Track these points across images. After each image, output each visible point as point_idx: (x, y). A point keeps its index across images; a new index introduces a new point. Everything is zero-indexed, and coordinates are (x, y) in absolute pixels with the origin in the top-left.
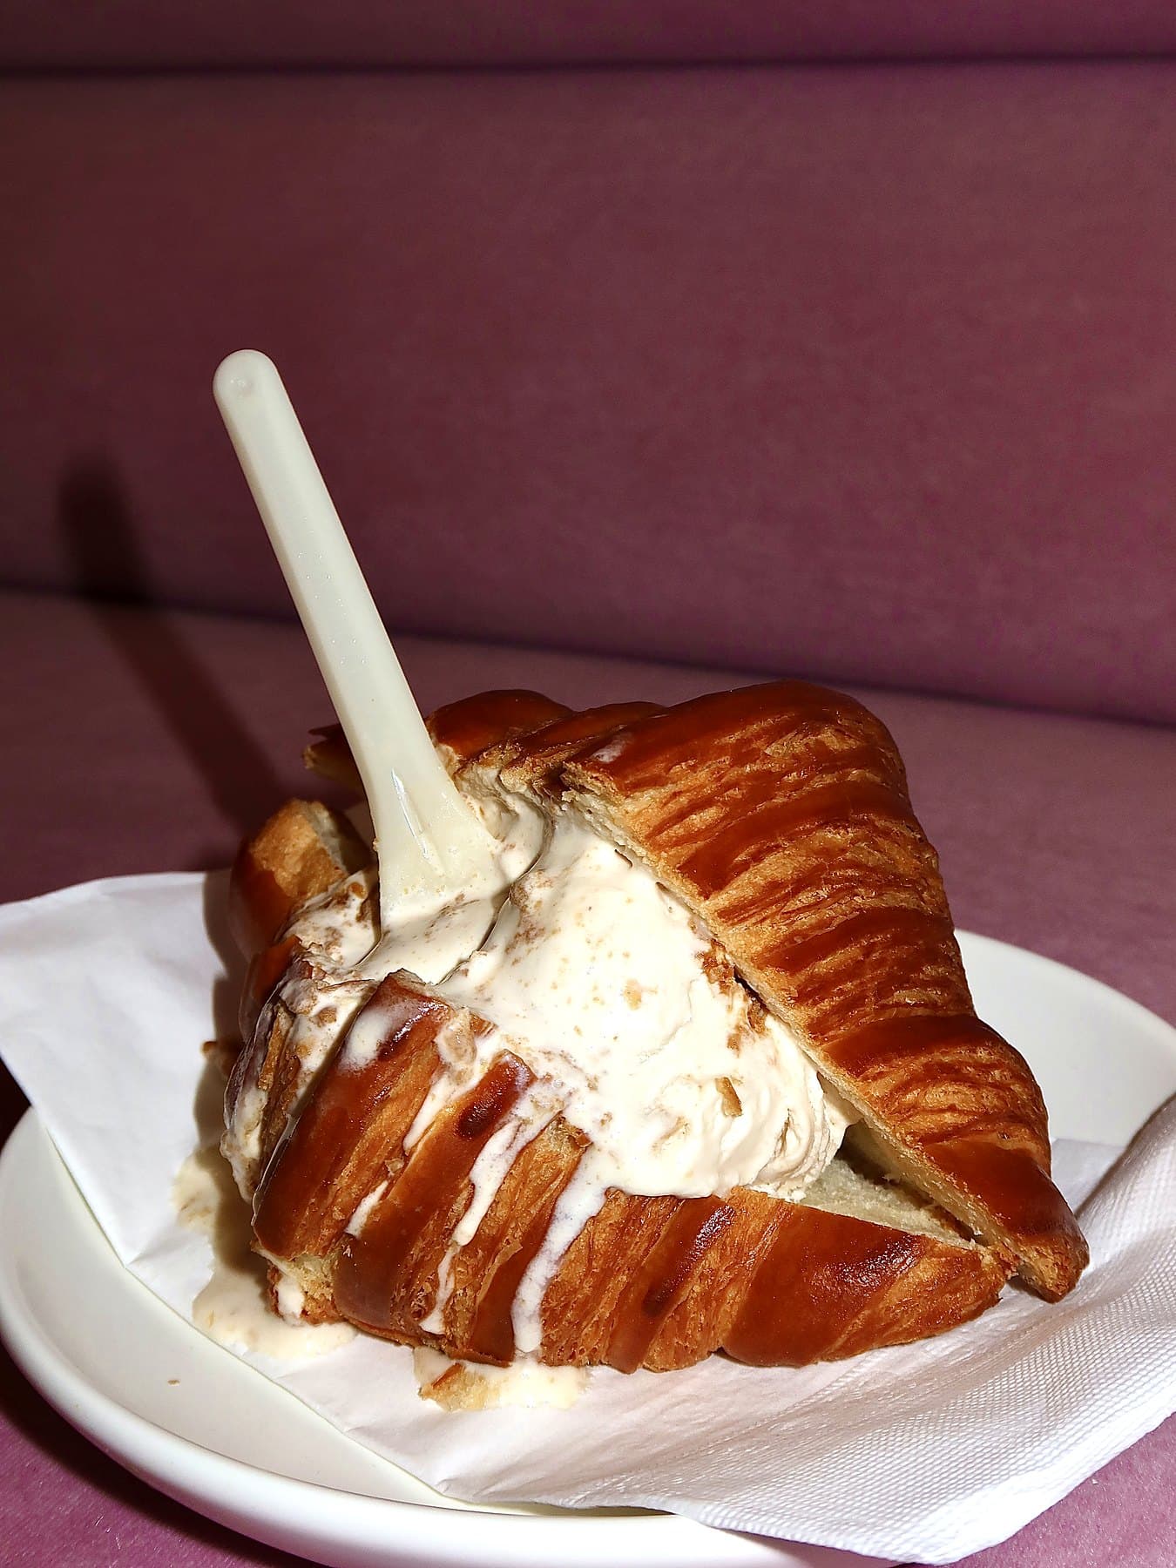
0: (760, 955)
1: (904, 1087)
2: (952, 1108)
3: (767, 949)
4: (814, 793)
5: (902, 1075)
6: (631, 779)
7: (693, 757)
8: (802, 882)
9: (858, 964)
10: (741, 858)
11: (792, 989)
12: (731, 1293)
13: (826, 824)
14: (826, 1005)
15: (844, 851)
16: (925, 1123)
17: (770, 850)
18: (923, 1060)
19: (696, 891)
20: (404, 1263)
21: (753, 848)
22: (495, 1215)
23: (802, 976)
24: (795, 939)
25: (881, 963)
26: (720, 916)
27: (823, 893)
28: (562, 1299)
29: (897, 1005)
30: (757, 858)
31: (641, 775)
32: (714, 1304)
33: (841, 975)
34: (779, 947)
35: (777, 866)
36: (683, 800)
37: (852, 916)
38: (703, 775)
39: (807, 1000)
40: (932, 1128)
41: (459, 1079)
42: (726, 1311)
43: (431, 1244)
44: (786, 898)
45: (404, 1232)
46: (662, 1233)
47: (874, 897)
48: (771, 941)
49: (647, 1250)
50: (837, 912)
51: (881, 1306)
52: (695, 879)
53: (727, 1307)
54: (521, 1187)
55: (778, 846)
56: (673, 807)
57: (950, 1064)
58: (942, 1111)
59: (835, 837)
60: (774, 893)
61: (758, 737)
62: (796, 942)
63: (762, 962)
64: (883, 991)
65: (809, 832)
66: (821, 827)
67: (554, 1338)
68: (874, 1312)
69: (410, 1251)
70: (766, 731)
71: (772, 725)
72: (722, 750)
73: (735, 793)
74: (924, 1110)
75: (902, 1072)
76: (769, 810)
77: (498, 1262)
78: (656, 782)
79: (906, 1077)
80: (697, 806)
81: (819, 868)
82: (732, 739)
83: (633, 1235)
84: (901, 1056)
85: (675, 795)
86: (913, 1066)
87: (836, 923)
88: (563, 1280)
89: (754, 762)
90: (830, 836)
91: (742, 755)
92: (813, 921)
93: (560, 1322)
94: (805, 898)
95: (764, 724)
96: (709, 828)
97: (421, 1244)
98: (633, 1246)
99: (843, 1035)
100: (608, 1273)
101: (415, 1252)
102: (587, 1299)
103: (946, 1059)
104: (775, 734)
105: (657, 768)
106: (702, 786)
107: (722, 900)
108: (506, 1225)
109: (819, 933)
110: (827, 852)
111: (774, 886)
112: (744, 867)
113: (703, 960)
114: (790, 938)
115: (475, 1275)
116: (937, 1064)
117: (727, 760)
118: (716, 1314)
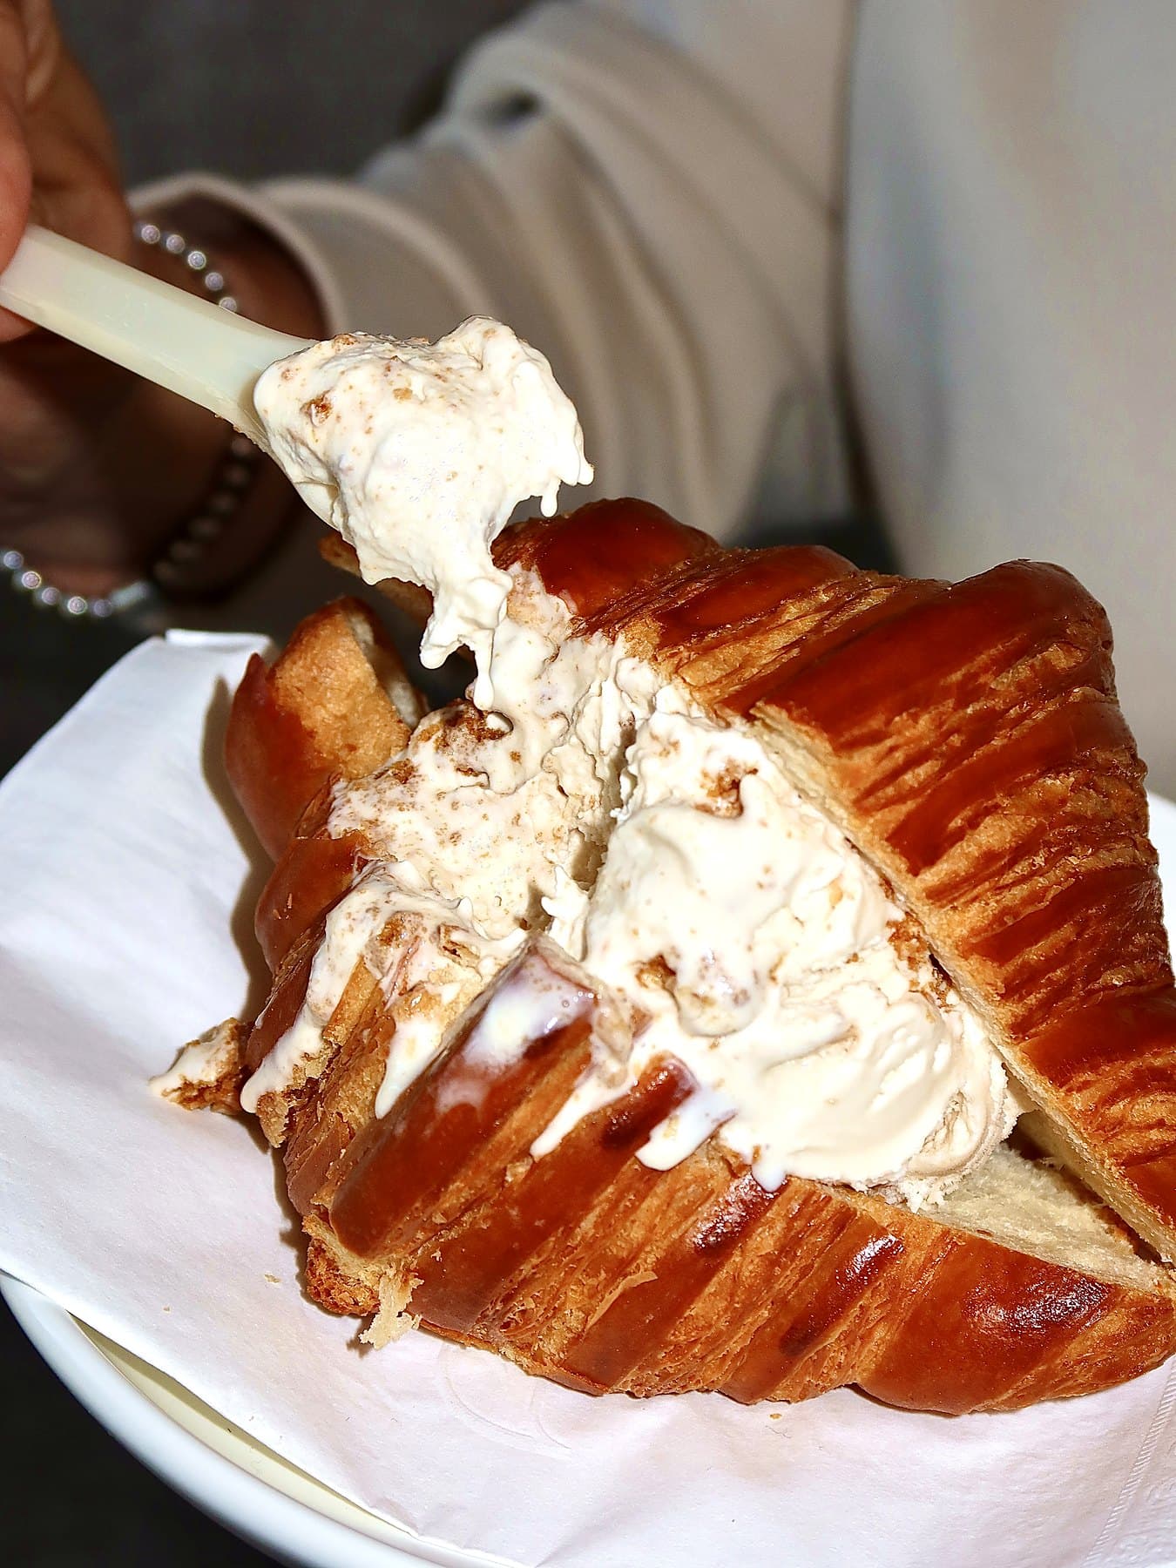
0: (964, 940)
1: (1111, 1099)
2: (1160, 1124)
3: (974, 932)
4: (1037, 727)
5: (1110, 1084)
6: (847, 736)
7: (916, 704)
8: (1022, 850)
9: (1071, 945)
10: (957, 822)
11: (999, 984)
12: (880, 1333)
13: (1049, 770)
14: (1032, 1000)
15: (1063, 802)
16: (1130, 1142)
17: (988, 812)
18: (1133, 1064)
19: (903, 867)
20: (511, 1277)
21: (968, 812)
22: (628, 1236)
23: (1010, 968)
24: (1005, 919)
25: (1094, 940)
26: (929, 897)
27: (1039, 860)
28: (693, 1334)
29: (1105, 988)
30: (973, 824)
31: (856, 732)
32: (859, 1342)
33: (1051, 963)
34: (986, 931)
35: (993, 834)
36: (899, 756)
37: (1066, 885)
38: (924, 722)
39: (1013, 996)
40: (1137, 1148)
41: (611, 1082)
42: (870, 1351)
43: (547, 1261)
44: (1001, 872)
45: (516, 1245)
46: (816, 1265)
47: (1091, 855)
48: (978, 921)
49: (796, 1285)
50: (1052, 882)
51: (1058, 1361)
52: (905, 853)
53: (872, 1346)
54: (665, 1208)
55: (997, 806)
56: (888, 765)
57: (1162, 1069)
58: (1150, 1127)
59: (1057, 784)
60: (990, 866)
61: (986, 670)
62: (1006, 923)
63: (967, 949)
64: (1092, 974)
65: (1029, 782)
66: (1042, 775)
67: (671, 1371)
68: (1049, 1369)
69: (520, 1266)
70: (994, 661)
71: (1002, 653)
72: (946, 693)
73: (956, 740)
74: (1130, 1127)
75: (1109, 1081)
76: (987, 757)
77: (622, 1285)
78: (875, 738)
79: (1113, 1086)
80: (912, 763)
81: (1040, 830)
82: (956, 677)
83: (784, 1268)
84: (1110, 1061)
85: (892, 749)
86: (1122, 1073)
87: (1050, 896)
88: (697, 1314)
89: (978, 700)
90: (1049, 782)
91: (967, 693)
92: (1025, 893)
93: (684, 1355)
94: (1021, 868)
95: (993, 651)
96: (923, 787)
97: (535, 1261)
98: (782, 1279)
99: (1046, 1031)
100: (750, 1307)
101: (526, 1269)
102: (720, 1334)
103: (1158, 1062)
104: (1004, 663)
105: (875, 723)
106: (920, 738)
107: (932, 877)
108: (641, 1247)
109: (1030, 910)
110: (1048, 807)
111: (990, 857)
112: (959, 836)
113: (894, 930)
114: (998, 918)
115: (591, 1297)
116: (1148, 1069)
117: (950, 703)
118: (859, 1354)
